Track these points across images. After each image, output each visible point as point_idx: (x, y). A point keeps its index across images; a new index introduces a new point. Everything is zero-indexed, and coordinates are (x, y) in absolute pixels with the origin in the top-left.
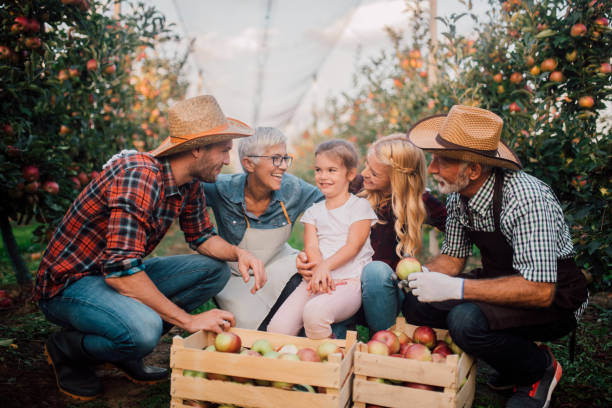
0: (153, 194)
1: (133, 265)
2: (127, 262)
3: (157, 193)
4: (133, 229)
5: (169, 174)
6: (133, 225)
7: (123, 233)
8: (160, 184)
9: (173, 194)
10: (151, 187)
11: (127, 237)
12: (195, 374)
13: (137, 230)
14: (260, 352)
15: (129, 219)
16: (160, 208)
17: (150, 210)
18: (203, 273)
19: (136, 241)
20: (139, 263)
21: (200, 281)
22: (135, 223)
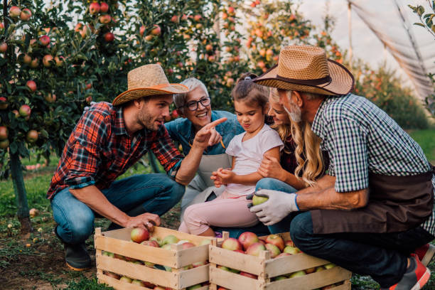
0: (100, 132)
1: (83, 181)
2: (79, 179)
3: (104, 131)
4: (84, 157)
5: (120, 119)
6: (85, 154)
7: (78, 159)
8: (107, 125)
9: (122, 134)
10: (99, 127)
11: (81, 162)
12: (109, 254)
13: (88, 158)
14: (166, 244)
15: (83, 149)
16: (111, 142)
17: (98, 143)
18: (158, 188)
19: (87, 165)
20: (88, 180)
21: (156, 194)
22: (86, 153)
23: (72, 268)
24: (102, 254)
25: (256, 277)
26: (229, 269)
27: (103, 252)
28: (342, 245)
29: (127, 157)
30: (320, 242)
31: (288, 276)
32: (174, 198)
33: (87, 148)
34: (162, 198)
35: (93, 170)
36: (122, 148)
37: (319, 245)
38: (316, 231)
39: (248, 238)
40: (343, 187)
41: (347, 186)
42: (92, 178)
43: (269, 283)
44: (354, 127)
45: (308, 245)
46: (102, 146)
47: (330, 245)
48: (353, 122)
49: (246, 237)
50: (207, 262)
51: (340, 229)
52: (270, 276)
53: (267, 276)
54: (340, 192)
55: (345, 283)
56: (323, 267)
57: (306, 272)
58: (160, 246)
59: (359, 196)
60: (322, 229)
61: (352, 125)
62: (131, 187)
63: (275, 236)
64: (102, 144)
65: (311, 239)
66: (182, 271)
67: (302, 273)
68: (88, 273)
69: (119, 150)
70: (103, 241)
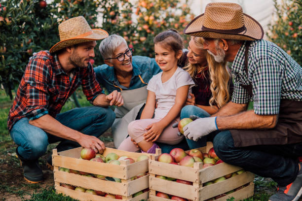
0: (44, 73)
1: (38, 113)
2: (35, 111)
3: (47, 72)
4: (36, 94)
5: (57, 62)
6: (35, 92)
7: (31, 97)
8: (48, 67)
9: (60, 73)
10: (42, 69)
11: (34, 99)
12: (64, 170)
13: (39, 94)
14: (109, 160)
15: (33, 89)
16: (53, 80)
17: (44, 81)
18: (94, 116)
19: (39, 100)
20: (42, 111)
21: (93, 121)
22: (37, 91)
23: (29, 181)
24: (59, 170)
25: (191, 183)
26: (166, 178)
27: (59, 168)
28: (255, 155)
29: (68, 90)
30: (239, 153)
31: (213, 181)
32: (107, 123)
33: (36, 87)
34: (98, 124)
35: (45, 103)
36: (63, 84)
37: (239, 155)
38: (236, 145)
39: (178, 153)
40: (264, 111)
41: (267, 110)
42: (45, 109)
43: (202, 188)
44: (276, 66)
45: (229, 156)
46: (48, 84)
47: (246, 155)
48: (276, 62)
49: (176, 153)
50: (147, 172)
51: (254, 143)
52: (202, 183)
53: (201, 182)
54: (261, 115)
55: (251, 184)
56: (236, 173)
57: (226, 177)
58: (105, 162)
59: (274, 119)
60: (241, 143)
61: (274, 64)
62: (73, 117)
63: (196, 151)
64: (47, 82)
65: (232, 151)
66: (130, 181)
67: (223, 179)
69: (61, 86)
70: (60, 159)
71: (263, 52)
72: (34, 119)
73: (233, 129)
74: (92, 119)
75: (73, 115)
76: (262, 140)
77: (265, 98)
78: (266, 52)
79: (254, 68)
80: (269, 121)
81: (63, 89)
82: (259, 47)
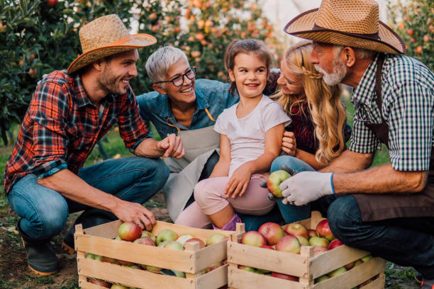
0: (60, 105)
1: (52, 167)
2: (46, 165)
3: (65, 103)
4: (48, 137)
5: (80, 87)
6: (47, 134)
7: (41, 142)
8: (66, 95)
9: (85, 104)
10: (57, 98)
11: (44, 145)
12: (94, 257)
13: (52, 138)
14: (162, 241)
15: (44, 129)
16: (74, 116)
17: (60, 118)
18: (138, 172)
19: (53, 146)
20: (58, 164)
21: (135, 180)
22: (49, 132)
23: (37, 272)
24: (86, 257)
25: (296, 279)
26: (255, 270)
27: (86, 255)
28: (393, 232)
29: (96, 131)
30: (369, 231)
31: (328, 275)
32: (157, 182)
33: (48, 127)
34: (143, 184)
35: (62, 152)
37: (368, 234)
38: (365, 218)
39: (271, 230)
40: (408, 164)
42: (63, 161)
43: (313, 286)
44: (427, 96)
45: (353, 235)
46: (66, 121)
47: (379, 234)
48: (426, 89)
49: (269, 230)
50: (224, 261)
51: (392, 215)
52: (314, 278)
53: (311, 277)
55: (380, 276)
56: (361, 261)
58: (156, 245)
60: (371, 215)
61: (424, 93)
62: (105, 172)
63: (297, 226)
64: (66, 119)
65: (358, 227)
66: (199, 277)
67: (343, 270)
68: (59, 278)
71: (407, 74)
72: (45, 177)
73: (358, 193)
74: (134, 176)
75: (105, 170)
76: (403, 209)
77: (410, 146)
78: (412, 74)
79: (393, 98)
80: (415, 181)
81: (88, 129)
82: (401, 66)
